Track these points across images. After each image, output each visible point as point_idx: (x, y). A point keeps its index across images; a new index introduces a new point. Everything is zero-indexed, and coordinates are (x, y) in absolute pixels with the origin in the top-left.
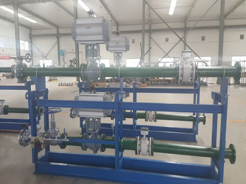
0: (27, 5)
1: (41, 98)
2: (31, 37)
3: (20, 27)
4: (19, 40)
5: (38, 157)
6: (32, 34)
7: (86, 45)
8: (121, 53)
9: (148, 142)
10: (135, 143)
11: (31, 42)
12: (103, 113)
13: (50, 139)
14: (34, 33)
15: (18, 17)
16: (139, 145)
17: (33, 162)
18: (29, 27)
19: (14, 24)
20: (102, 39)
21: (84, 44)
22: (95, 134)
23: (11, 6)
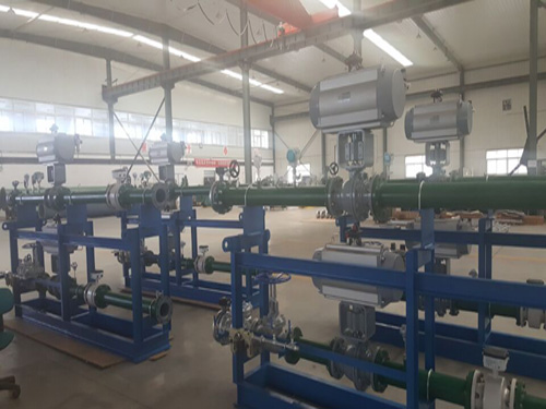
0: (267, 60)
1: (255, 250)
2: (274, 122)
3: (252, 104)
4: (250, 128)
5: (245, 372)
6: (276, 115)
7: (341, 135)
8: (446, 142)
9: (506, 391)
10: (467, 385)
11: (273, 132)
12: (376, 296)
13: (264, 340)
14: (279, 113)
15: (248, 85)
16: (477, 396)
17: (234, 381)
18: (270, 103)
19: (241, 100)
20: (376, 117)
21: (336, 133)
22: (360, 343)
23: (238, 68)
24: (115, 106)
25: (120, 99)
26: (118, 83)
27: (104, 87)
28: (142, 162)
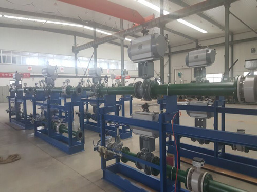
17: (101, 169)
24: (78, 54)
25: (79, 52)
26: (79, 45)
27: (73, 47)
28: (86, 77)
